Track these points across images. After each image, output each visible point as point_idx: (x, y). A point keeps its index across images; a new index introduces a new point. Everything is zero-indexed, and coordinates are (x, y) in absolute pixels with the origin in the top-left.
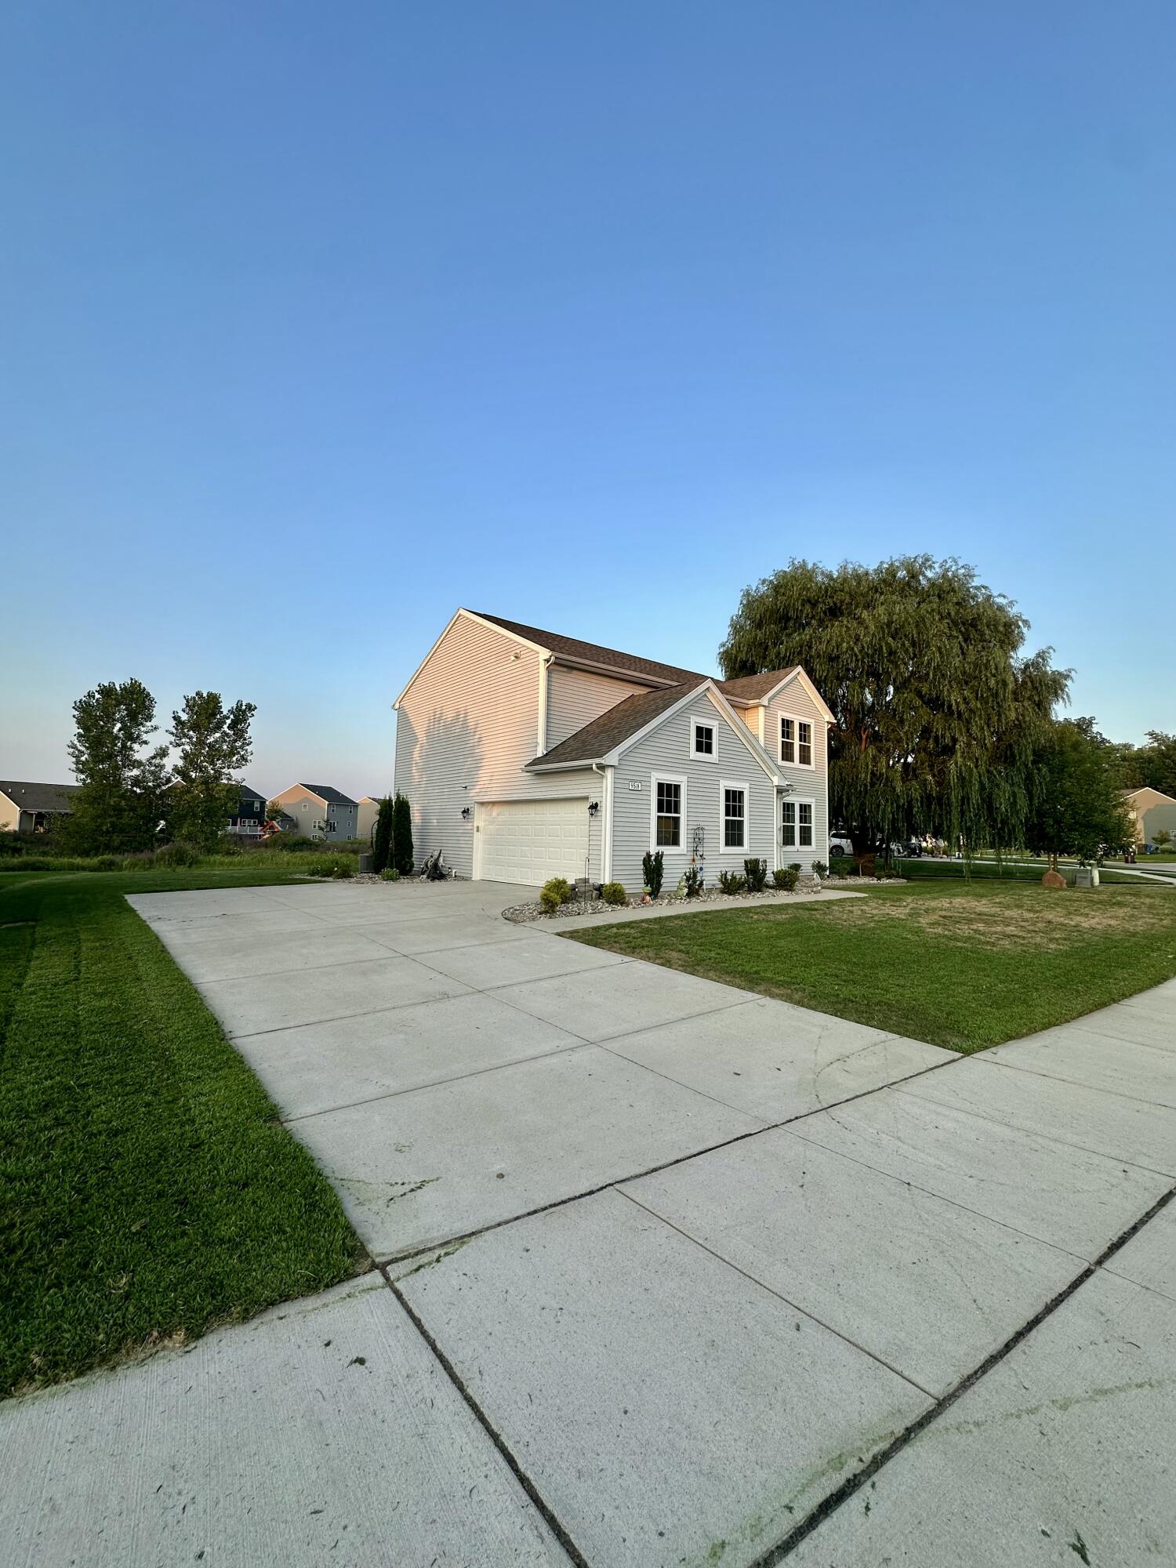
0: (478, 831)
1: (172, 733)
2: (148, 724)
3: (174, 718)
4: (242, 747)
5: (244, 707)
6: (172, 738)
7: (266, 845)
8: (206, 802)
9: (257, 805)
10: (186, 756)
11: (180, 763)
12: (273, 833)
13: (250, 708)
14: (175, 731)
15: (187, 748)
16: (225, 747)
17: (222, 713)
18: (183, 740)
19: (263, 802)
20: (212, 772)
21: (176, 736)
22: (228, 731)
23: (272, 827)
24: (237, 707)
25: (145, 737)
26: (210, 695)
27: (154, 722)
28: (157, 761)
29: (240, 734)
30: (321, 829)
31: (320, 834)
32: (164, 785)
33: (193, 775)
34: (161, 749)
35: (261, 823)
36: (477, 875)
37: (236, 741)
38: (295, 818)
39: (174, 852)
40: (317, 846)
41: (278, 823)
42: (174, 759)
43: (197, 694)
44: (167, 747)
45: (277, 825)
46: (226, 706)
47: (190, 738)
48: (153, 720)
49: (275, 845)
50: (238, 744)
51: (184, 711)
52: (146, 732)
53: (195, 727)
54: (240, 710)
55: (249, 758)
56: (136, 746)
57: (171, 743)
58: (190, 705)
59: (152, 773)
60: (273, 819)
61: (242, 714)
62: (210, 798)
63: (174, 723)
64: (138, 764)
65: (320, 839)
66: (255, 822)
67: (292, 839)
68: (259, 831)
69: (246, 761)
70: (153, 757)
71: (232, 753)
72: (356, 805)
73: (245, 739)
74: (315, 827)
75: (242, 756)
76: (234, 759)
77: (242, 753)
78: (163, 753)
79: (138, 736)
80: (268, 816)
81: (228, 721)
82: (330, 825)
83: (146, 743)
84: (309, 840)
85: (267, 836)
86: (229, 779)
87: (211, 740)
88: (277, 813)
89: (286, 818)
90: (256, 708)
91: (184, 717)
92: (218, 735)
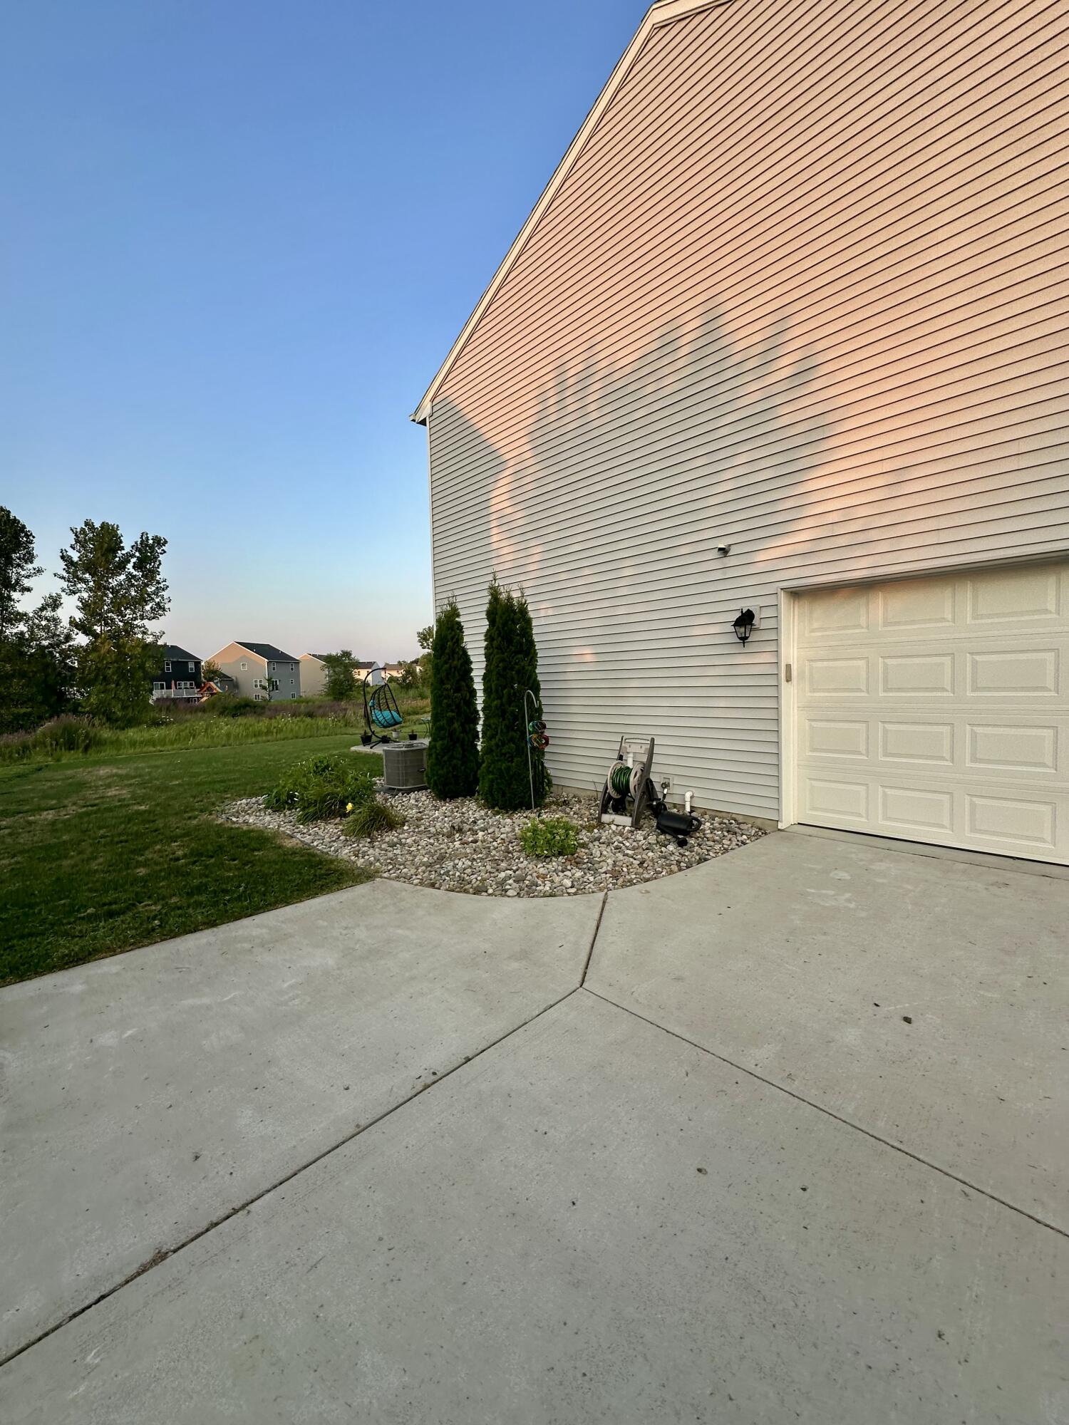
0: (789, 679)
1: (63, 578)
2: (30, 566)
3: (63, 557)
4: (156, 593)
5: (151, 542)
6: (65, 584)
7: (203, 709)
8: (116, 662)
9: (191, 665)
10: (85, 606)
11: (79, 616)
12: (212, 694)
13: (159, 542)
14: (65, 575)
15: (85, 595)
16: (133, 593)
17: (123, 548)
18: (79, 586)
19: (198, 663)
20: (121, 624)
21: (69, 581)
22: (135, 573)
23: (210, 688)
24: (142, 542)
25: (26, 583)
26: (104, 526)
27: (36, 564)
28: (48, 613)
29: (151, 575)
30: (264, 688)
31: (265, 694)
32: (64, 643)
33: (98, 629)
34: (51, 597)
35: (198, 686)
36: (790, 815)
37: (147, 585)
38: (234, 678)
39: (60, 732)
40: (263, 708)
41: (216, 684)
42: (70, 609)
43: (87, 524)
44: (59, 596)
45: (215, 686)
46: (129, 541)
47: (86, 582)
48: (35, 561)
49: (214, 708)
50: (150, 589)
51: (72, 547)
52: (28, 577)
53: (89, 567)
54: (147, 545)
55: (166, 606)
56: (15, 595)
57: (63, 591)
58: (81, 539)
59: (46, 628)
60: (211, 679)
61: (149, 552)
62: (121, 655)
63: (62, 564)
64: (21, 617)
65: (264, 699)
66: (191, 684)
67: (233, 702)
68: (195, 693)
69: (164, 610)
70: (43, 609)
71: (142, 600)
72: (297, 662)
73: (158, 583)
74: (256, 686)
75: (158, 604)
76: (148, 608)
77: (157, 600)
78: (54, 603)
79: (17, 582)
80: (205, 679)
81: (134, 560)
82: (273, 685)
83: (29, 590)
84: (252, 702)
85: (205, 698)
86: (144, 633)
87: (113, 582)
88: (213, 673)
89: (225, 678)
90: (166, 542)
91: (75, 556)
92: (123, 577)
